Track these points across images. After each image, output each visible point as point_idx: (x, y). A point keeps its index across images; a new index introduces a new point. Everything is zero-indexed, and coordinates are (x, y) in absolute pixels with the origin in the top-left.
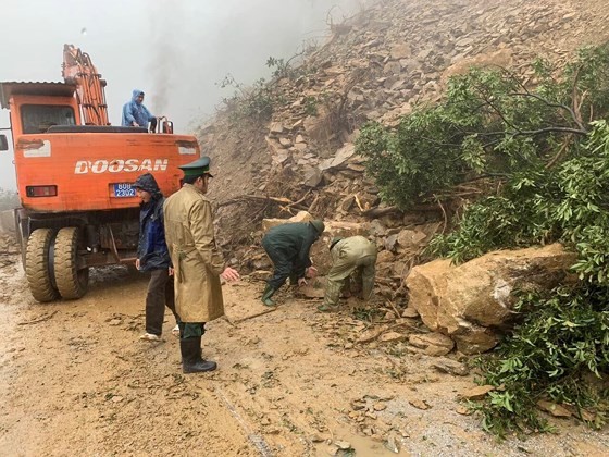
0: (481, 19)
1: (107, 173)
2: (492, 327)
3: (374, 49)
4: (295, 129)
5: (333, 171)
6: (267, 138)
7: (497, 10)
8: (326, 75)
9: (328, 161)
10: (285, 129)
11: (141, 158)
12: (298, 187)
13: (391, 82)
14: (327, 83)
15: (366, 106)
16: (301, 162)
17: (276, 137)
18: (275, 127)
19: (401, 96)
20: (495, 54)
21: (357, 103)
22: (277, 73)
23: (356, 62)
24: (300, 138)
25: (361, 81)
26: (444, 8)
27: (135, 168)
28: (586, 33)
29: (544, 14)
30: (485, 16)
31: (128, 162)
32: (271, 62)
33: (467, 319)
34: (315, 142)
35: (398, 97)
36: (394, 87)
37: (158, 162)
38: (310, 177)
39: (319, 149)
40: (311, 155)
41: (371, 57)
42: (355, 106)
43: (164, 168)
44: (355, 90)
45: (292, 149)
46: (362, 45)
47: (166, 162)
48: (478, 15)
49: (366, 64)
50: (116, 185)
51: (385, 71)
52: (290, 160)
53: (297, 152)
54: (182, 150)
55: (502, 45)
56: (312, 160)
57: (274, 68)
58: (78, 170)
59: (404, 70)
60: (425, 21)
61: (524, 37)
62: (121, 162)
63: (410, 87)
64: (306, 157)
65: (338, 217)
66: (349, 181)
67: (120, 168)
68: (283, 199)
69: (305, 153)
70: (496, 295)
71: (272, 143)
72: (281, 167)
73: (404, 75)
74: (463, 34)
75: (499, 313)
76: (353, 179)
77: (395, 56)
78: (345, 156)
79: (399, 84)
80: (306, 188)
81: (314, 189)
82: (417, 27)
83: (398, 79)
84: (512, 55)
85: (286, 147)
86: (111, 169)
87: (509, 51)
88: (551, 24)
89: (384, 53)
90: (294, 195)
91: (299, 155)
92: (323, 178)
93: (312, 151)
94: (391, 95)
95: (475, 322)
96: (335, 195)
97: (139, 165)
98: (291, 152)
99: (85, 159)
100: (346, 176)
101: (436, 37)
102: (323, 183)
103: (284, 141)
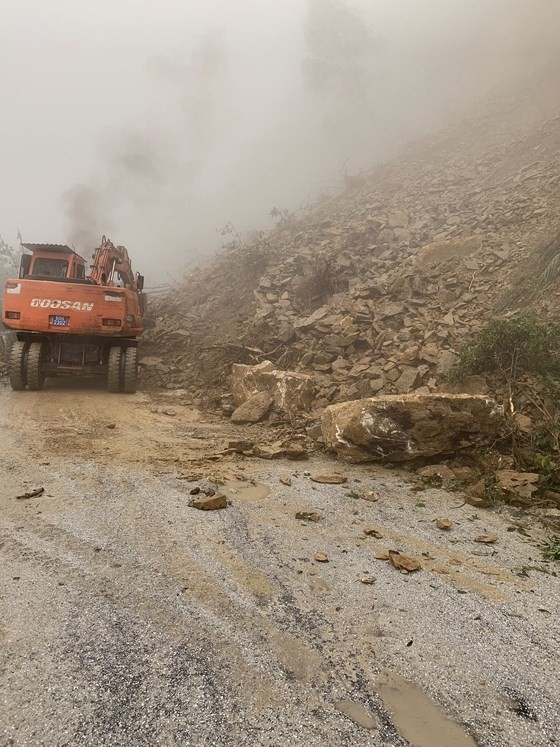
0: (477, 198)
1: (49, 308)
2: (361, 445)
3: (376, 212)
4: (284, 285)
5: (305, 330)
6: (255, 292)
7: (494, 191)
8: (323, 235)
9: (302, 320)
10: (273, 285)
11: (73, 301)
12: (271, 340)
13: (381, 250)
14: (323, 243)
15: (351, 272)
16: (281, 318)
17: (264, 291)
18: (265, 282)
19: (383, 266)
20: (468, 238)
21: (343, 268)
22: (279, 225)
23: (355, 224)
24: (285, 295)
25: (355, 245)
26: (452, 178)
27: (68, 307)
28: (544, 231)
29: (522, 205)
30: (481, 195)
31: (64, 303)
32: (274, 212)
33: (344, 438)
34: (300, 300)
35: (381, 267)
36: (382, 256)
37: (86, 304)
38: (282, 333)
39: (302, 308)
40: (292, 312)
41: (370, 222)
42: (342, 271)
43: (89, 309)
44: (345, 254)
45: (276, 304)
46: (368, 206)
47: (92, 305)
48: (476, 194)
49: (363, 228)
50: (54, 316)
51: (380, 237)
52: (271, 315)
53: (281, 308)
54: (107, 298)
55: (478, 231)
56: (292, 317)
57: (277, 219)
58: (32, 304)
59: (396, 239)
60: (431, 189)
61: (499, 226)
62: (59, 302)
63: (394, 258)
64: (287, 314)
65: (297, 369)
66: (315, 339)
67: (58, 305)
68: (256, 350)
69: (288, 310)
70: (364, 424)
71: (259, 296)
72: (262, 320)
73: (394, 245)
74: (457, 211)
75: (366, 437)
76: (319, 339)
77: (392, 223)
78: (316, 317)
79: (387, 254)
80: (278, 342)
81: (285, 344)
82: (422, 195)
83: (388, 249)
84: (483, 241)
85: (271, 302)
86: (52, 306)
87: (481, 238)
88: (524, 217)
89: (382, 220)
90: (266, 347)
91: (282, 311)
92: (295, 335)
93: (294, 309)
94: (376, 264)
95: (349, 440)
96: (300, 351)
97: (71, 305)
98: (275, 308)
99: (38, 297)
100: (314, 336)
101: (435, 209)
102: (294, 339)
103: (271, 296)
